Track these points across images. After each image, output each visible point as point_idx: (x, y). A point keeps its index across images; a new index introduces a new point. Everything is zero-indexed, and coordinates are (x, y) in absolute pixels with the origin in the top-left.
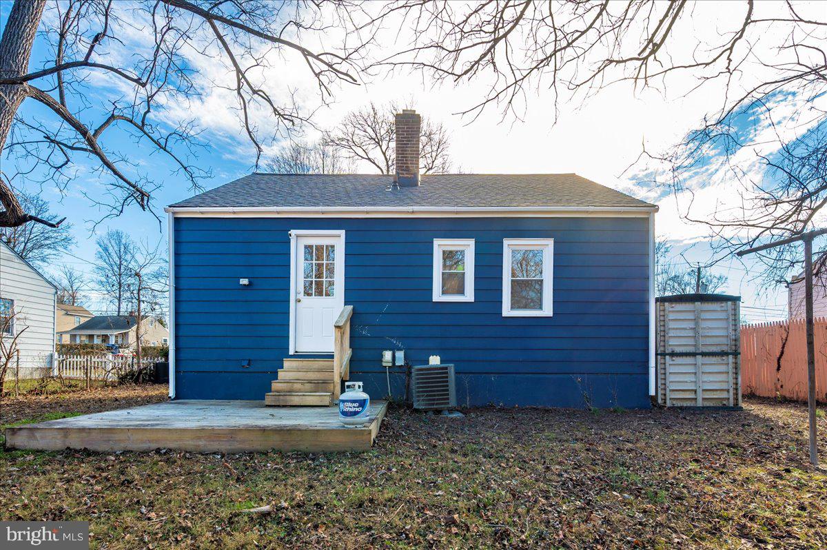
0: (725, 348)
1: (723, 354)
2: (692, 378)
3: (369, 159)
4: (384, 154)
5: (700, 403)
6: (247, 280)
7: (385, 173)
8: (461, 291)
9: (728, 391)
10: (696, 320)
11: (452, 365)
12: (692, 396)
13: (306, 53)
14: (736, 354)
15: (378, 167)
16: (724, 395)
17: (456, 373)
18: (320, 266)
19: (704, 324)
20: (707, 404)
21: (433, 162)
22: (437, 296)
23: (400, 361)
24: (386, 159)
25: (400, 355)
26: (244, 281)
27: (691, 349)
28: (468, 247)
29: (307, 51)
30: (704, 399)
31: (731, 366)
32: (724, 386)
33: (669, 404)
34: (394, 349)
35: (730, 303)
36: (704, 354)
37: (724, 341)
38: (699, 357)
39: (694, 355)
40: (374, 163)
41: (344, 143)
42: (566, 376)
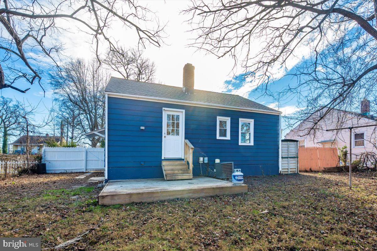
0: (295, 156)
1: (294, 158)
2: (287, 165)
3: (119, 71)
4: (126, 70)
5: (289, 173)
6: (144, 127)
7: (126, 79)
8: (225, 136)
9: (296, 169)
10: (288, 147)
11: (233, 162)
12: (287, 170)
13: (138, 29)
14: (297, 157)
15: (123, 75)
16: (294, 170)
17: (234, 165)
18: (174, 123)
19: (290, 149)
20: (291, 173)
21: (149, 77)
22: (218, 137)
23: (206, 162)
24: (127, 73)
25: (206, 159)
26: (142, 128)
27: (287, 156)
28: (228, 120)
29: (139, 28)
30: (290, 171)
31: (296, 161)
32: (295, 167)
33: (282, 173)
34: (204, 157)
35: (296, 142)
36: (290, 158)
37: (294, 153)
38: (289, 158)
39: (287, 158)
40: (121, 73)
41: (107, 62)
42: (257, 165)
